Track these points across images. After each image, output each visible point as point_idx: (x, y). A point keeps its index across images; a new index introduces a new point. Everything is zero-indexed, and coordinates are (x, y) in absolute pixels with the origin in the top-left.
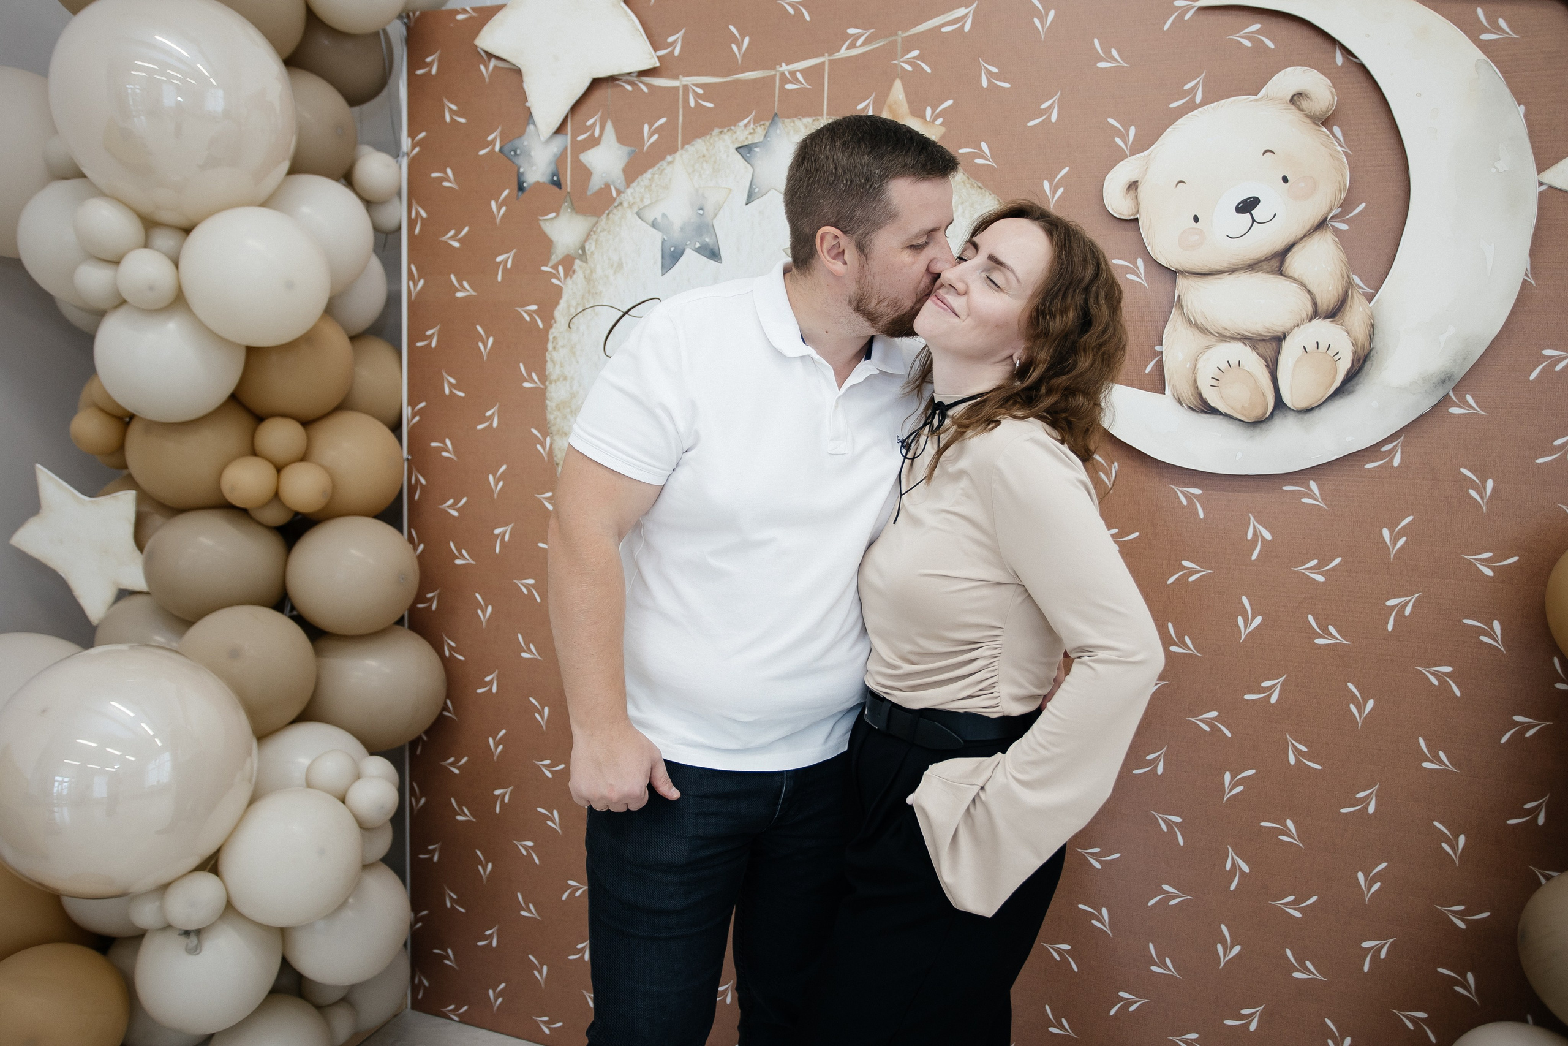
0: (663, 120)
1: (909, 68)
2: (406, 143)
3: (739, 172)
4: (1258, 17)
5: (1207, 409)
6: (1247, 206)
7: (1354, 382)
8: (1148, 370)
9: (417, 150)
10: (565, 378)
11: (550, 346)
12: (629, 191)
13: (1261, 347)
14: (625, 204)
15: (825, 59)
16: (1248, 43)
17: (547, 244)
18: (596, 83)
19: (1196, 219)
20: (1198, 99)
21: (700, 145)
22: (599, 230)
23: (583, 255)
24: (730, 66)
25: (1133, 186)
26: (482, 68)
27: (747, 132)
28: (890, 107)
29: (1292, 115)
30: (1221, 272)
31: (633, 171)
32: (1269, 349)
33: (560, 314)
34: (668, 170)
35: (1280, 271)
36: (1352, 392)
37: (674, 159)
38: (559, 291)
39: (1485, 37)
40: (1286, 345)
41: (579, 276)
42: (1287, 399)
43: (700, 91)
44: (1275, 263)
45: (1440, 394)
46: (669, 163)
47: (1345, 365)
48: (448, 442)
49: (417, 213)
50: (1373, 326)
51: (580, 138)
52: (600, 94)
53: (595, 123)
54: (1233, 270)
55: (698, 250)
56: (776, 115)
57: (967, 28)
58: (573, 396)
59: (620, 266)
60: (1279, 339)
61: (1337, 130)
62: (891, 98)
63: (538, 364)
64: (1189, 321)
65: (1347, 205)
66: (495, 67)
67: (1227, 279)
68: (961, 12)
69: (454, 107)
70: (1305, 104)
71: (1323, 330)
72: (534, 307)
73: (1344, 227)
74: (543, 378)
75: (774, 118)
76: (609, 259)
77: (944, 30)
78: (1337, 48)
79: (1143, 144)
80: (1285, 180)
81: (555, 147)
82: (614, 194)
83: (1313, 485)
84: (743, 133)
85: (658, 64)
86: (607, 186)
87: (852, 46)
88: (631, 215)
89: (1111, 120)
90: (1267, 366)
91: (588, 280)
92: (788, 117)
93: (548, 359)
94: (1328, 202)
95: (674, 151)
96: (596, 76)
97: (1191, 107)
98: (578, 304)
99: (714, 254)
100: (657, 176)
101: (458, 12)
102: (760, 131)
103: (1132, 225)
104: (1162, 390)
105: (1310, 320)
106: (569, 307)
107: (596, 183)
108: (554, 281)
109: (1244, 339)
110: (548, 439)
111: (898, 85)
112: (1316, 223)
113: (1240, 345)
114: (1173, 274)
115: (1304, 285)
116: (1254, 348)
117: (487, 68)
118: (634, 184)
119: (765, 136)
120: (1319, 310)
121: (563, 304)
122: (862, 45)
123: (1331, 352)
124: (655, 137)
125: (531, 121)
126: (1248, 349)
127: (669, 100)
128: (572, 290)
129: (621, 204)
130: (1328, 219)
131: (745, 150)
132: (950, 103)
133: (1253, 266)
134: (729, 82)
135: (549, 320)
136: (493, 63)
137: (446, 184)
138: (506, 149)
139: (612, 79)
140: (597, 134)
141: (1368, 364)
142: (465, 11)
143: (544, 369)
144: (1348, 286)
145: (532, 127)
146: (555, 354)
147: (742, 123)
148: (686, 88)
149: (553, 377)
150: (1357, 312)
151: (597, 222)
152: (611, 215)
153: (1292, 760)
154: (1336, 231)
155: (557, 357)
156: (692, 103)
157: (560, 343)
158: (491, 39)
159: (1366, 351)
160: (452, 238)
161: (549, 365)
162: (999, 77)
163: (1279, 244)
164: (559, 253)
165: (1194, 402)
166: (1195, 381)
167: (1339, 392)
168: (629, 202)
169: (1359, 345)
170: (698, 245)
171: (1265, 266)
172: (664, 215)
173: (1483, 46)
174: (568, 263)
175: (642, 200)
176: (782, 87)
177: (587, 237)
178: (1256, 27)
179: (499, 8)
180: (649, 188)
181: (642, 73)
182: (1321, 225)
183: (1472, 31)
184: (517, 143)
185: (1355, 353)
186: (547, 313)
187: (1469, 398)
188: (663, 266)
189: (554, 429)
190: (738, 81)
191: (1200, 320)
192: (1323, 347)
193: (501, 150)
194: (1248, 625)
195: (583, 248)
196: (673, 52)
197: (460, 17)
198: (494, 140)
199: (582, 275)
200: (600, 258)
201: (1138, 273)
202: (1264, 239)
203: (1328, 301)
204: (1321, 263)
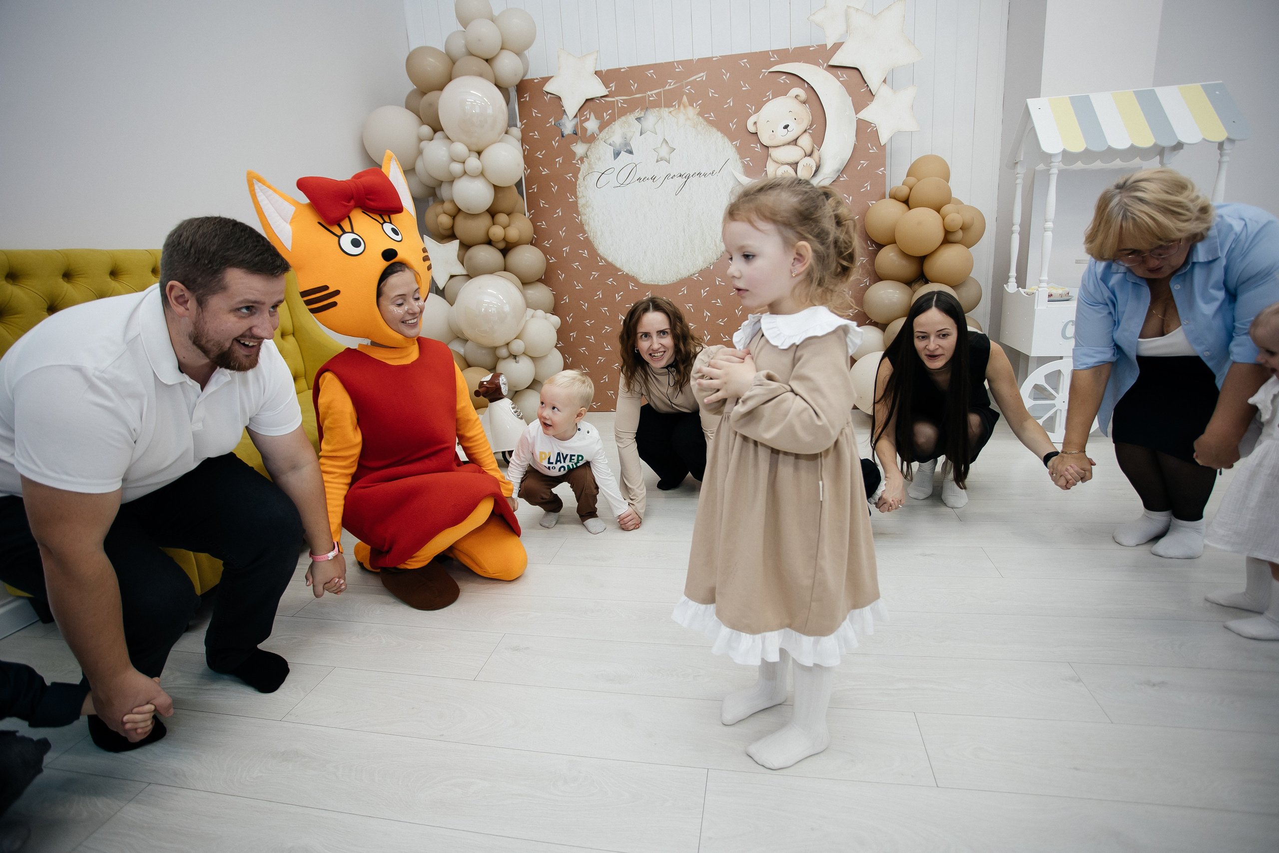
0: (610, 111)
1: (688, 92)
2: (519, 124)
3: (637, 126)
4: (784, 74)
6: (786, 127)
9: (523, 126)
10: (584, 197)
11: (578, 187)
12: (601, 134)
14: (600, 139)
15: (662, 90)
16: (783, 82)
17: (574, 154)
18: (587, 100)
19: (773, 131)
20: (771, 98)
21: (623, 118)
22: (592, 148)
23: (587, 156)
24: (631, 93)
25: (755, 123)
26: (545, 97)
27: (638, 114)
28: (683, 104)
29: (796, 101)
30: (781, 146)
31: (601, 128)
32: (794, 166)
33: (580, 176)
34: (613, 127)
35: (796, 144)
38: (579, 168)
39: (841, 79)
40: (799, 165)
41: (586, 163)
43: (622, 101)
44: (794, 142)
45: (837, 175)
46: (614, 125)
47: (814, 169)
48: (543, 222)
49: (525, 147)
51: (582, 119)
52: (587, 104)
53: (587, 114)
54: (784, 145)
55: (625, 152)
56: (647, 108)
57: (704, 79)
58: (587, 202)
59: (600, 159)
60: (797, 163)
61: (807, 105)
62: (683, 101)
63: (574, 193)
64: (773, 160)
65: (811, 125)
66: (550, 97)
67: (782, 148)
68: (702, 74)
69: (536, 111)
70: (798, 98)
71: (808, 160)
72: (571, 175)
73: (811, 131)
74: (576, 197)
75: (647, 109)
76: (596, 157)
77: (697, 80)
78: (806, 84)
79: (757, 110)
80: (795, 119)
81: (574, 122)
82: (596, 136)
84: (637, 114)
85: (608, 93)
86: (593, 133)
87: (670, 85)
88: (602, 142)
89: (747, 105)
90: (795, 171)
91: (589, 164)
92: (651, 108)
93: (577, 190)
94: (807, 126)
95: (615, 121)
96: (587, 98)
97: (769, 100)
98: (586, 172)
99: (631, 152)
100: (610, 129)
101: (535, 79)
102: (643, 113)
103: (754, 135)
105: (805, 158)
106: (583, 173)
107: (589, 133)
108: (577, 165)
109: (788, 164)
110: (580, 217)
111: (685, 96)
113: (787, 166)
115: (802, 148)
116: (791, 166)
117: (547, 98)
118: (602, 132)
119: (645, 114)
120: (807, 154)
121: (581, 172)
122: (673, 85)
123: (810, 166)
124: (608, 117)
125: (565, 113)
126: (789, 167)
127: (612, 105)
128: (584, 168)
129: (598, 139)
130: (807, 129)
131: (638, 119)
132: (701, 101)
133: (789, 144)
134: (632, 98)
135: (577, 178)
136: (549, 95)
137: (535, 137)
138: (556, 124)
139: (592, 99)
140: (588, 117)
142: (537, 79)
143: (576, 195)
144: (813, 147)
145: (565, 116)
146: (579, 189)
147: (637, 111)
148: (617, 101)
149: (580, 196)
150: (816, 154)
151: (590, 145)
152: (595, 143)
154: (809, 133)
155: (580, 190)
156: (620, 106)
157: (581, 185)
158: (548, 88)
159: (819, 164)
160: (539, 155)
161: (578, 193)
162: (714, 93)
163: (795, 137)
164: (578, 155)
169: (817, 163)
170: (625, 150)
171: (792, 143)
172: (613, 141)
173: (840, 81)
174: (582, 159)
175: (605, 137)
176: (649, 99)
177: (588, 150)
178: (784, 77)
179: (552, 77)
180: (607, 133)
181: (602, 97)
182: (805, 131)
183: (838, 78)
184: (560, 121)
185: (816, 166)
186: (576, 177)
187: (844, 175)
188: (614, 158)
189: (581, 213)
190: (634, 98)
191: (776, 160)
192: (808, 165)
193: (554, 124)
195: (586, 154)
196: (612, 89)
197: (535, 81)
198: (552, 121)
199: (587, 163)
200: (592, 157)
201: (758, 148)
202: (791, 136)
203: (808, 152)
204: (806, 142)
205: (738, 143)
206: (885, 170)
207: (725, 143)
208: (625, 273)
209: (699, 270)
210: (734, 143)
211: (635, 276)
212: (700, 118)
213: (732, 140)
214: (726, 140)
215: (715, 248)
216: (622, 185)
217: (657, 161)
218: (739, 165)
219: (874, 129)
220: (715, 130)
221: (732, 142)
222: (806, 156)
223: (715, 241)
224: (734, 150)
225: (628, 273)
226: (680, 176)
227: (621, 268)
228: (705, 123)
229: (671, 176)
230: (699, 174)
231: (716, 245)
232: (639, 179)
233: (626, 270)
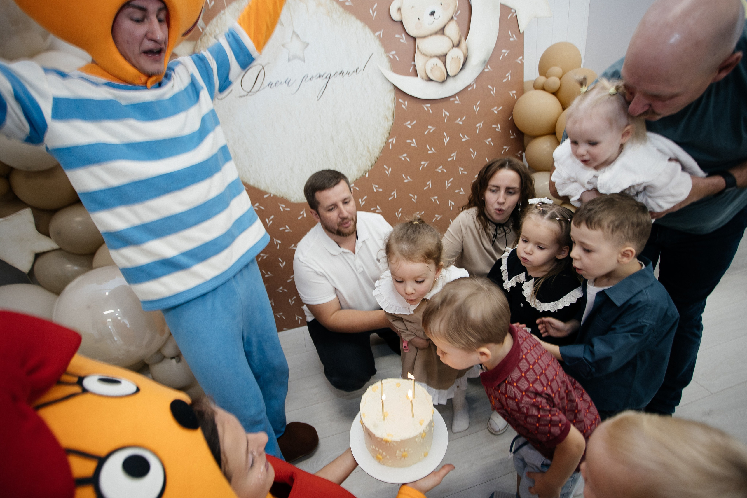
5: (430, 80)
6: (432, 13)
7: (465, 65)
8: (411, 70)
12: (208, 28)
13: (441, 58)
14: (208, 34)
19: (419, 19)
21: (235, 5)
22: (198, 47)
25: (399, 9)
30: (428, 36)
32: (443, 58)
35: (443, 34)
36: (464, 68)
37: (225, 12)
40: (448, 57)
42: (450, 74)
44: (442, 31)
45: (484, 66)
46: (223, 14)
47: (462, 61)
50: (467, 49)
54: (431, 35)
60: (445, 55)
64: (421, 53)
65: (457, 11)
67: (430, 38)
71: (456, 51)
73: (457, 19)
80: (441, 4)
82: (201, 30)
83: (457, 97)
88: (212, 39)
90: (443, 63)
94: (453, 12)
95: (223, 8)
100: (219, 21)
103: (399, 23)
104: (417, 76)
105: (452, 48)
109: (436, 56)
112: (451, 18)
113: (436, 59)
114: (414, 39)
115: (450, 38)
116: (439, 59)
118: (209, 25)
120: (454, 44)
123: (458, 57)
129: (205, 34)
130: (454, 16)
133: (436, 33)
141: (467, 60)
144: (461, 36)
150: (463, 44)
151: (196, 44)
152: (202, 40)
153: (460, 173)
154: (455, 20)
159: (467, 55)
163: (442, 26)
165: (426, 78)
166: (426, 72)
167: (462, 69)
168: (209, 34)
169: (465, 54)
171: (439, 33)
175: (215, 31)
182: (452, 18)
185: (464, 57)
187: (488, 66)
191: (425, 52)
192: (456, 56)
194: (447, 140)
201: (403, 39)
202: (438, 25)
203: (456, 41)
204: (453, 30)
205: (380, 33)
206: (523, 58)
207: (366, 34)
208: (272, 195)
209: (355, 179)
210: (377, 34)
211: (285, 196)
212: (335, 3)
213: (374, 30)
214: (368, 30)
215: (368, 154)
216: (249, 94)
217: (289, 60)
218: (385, 61)
219: (514, 15)
220: (353, 18)
221: (374, 32)
222: (453, 46)
223: (368, 148)
224: (377, 42)
225: (276, 194)
226: (320, 76)
227: (266, 190)
228: (341, 10)
229: (309, 78)
230: (342, 73)
231: (369, 151)
232: (270, 84)
233: (273, 191)
